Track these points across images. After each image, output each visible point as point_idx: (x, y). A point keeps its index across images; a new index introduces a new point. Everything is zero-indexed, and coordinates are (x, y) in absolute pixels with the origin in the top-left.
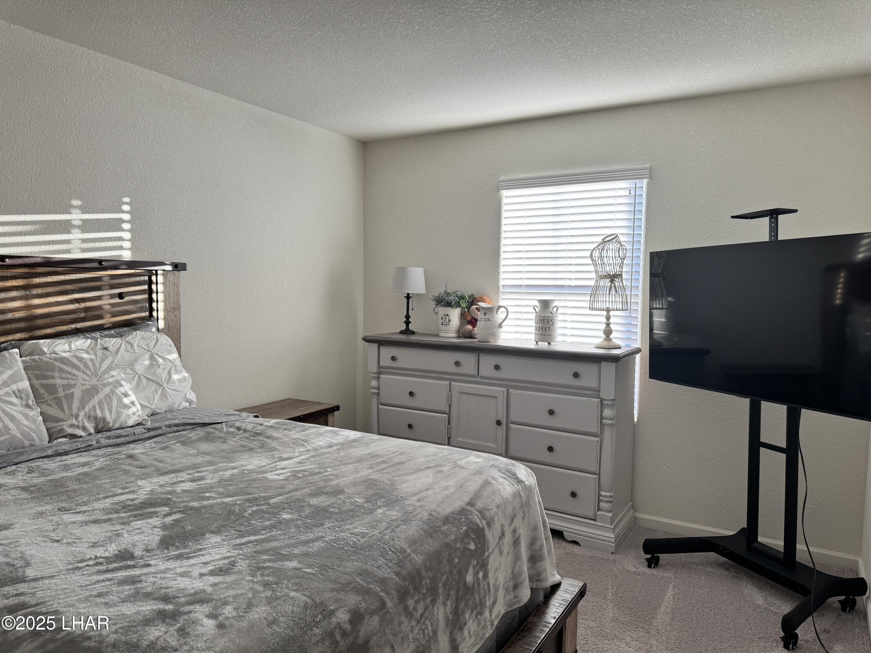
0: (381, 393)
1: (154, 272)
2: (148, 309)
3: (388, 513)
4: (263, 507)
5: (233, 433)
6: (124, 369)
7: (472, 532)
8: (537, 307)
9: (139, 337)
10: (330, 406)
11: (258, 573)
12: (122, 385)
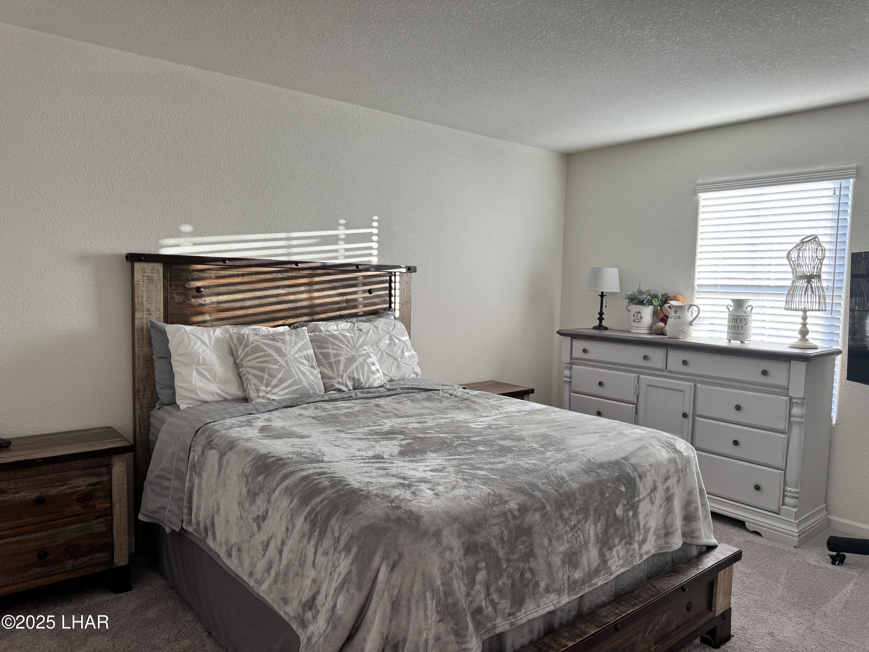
0: (573, 382)
1: (393, 273)
2: (388, 302)
3: (556, 455)
4: (466, 442)
5: (447, 397)
6: (372, 346)
7: (624, 478)
8: (731, 306)
9: (382, 323)
10: (526, 389)
11: (460, 474)
12: (371, 357)
